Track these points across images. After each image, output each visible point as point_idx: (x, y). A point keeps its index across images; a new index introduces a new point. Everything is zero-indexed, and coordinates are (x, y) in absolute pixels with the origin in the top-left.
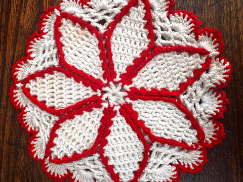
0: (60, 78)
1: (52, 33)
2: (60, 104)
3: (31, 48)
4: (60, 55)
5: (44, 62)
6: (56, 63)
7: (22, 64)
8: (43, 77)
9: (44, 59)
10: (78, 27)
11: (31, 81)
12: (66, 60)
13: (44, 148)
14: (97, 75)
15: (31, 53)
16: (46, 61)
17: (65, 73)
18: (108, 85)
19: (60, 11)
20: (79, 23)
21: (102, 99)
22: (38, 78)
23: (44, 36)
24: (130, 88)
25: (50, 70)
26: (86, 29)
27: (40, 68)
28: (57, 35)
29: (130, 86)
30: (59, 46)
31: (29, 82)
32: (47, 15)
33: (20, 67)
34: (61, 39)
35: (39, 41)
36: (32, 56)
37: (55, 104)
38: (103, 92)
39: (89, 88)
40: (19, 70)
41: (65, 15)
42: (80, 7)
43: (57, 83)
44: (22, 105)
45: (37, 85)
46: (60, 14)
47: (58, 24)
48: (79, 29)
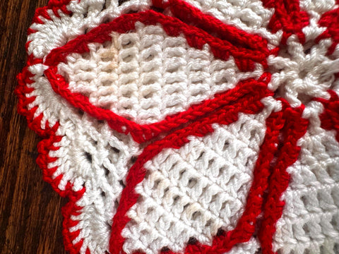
0: (169, 164)
1: (66, 112)
2: (228, 213)
3: (61, 176)
4: (121, 126)
5: (107, 172)
6: (131, 150)
7: (77, 223)
8: (138, 199)
9: (103, 166)
10: (98, 48)
11: (125, 233)
12: (142, 122)
14: (225, 80)
15: (69, 185)
16: (111, 167)
17: (168, 146)
18: (269, 70)
19: (39, 61)
20: (91, 41)
21: (294, 105)
22: (132, 213)
23: (59, 132)
24: (321, 24)
25: (137, 172)
26: (114, 34)
27: (115, 191)
28: (80, 104)
29: (313, 22)
30: (102, 116)
31: (124, 240)
32: (28, 96)
33: (79, 231)
34: (93, 100)
35: (61, 149)
36: (77, 187)
37: (219, 223)
38: (279, 93)
39: (243, 117)
40: (83, 239)
41: (56, 57)
42: (66, 18)
43: (175, 182)
45: (143, 226)
46: (46, 64)
47: (60, 85)
48: (102, 50)
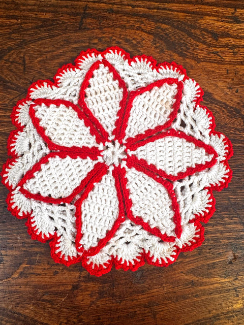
0: (117, 96)
1: (160, 77)
2: (90, 102)
3: (140, 60)
4: (141, 91)
5: (130, 76)
6: (131, 88)
7: (122, 55)
8: (114, 79)
9: (133, 76)
10: (173, 102)
11: (107, 68)
12: (136, 98)
13: (43, 97)
14: (129, 132)
15: (135, 61)
16: (130, 78)
17: (123, 99)
18: (122, 144)
19: (184, 80)
20: (176, 101)
21: (107, 142)
22: (111, 74)
23: (155, 70)
24: (124, 168)
25: (122, 84)
26: (172, 110)
27: (122, 74)
28: (159, 83)
29: (126, 167)
30: (149, 87)
31: (105, 66)
32: (176, 68)
33: (118, 54)
34: (156, 88)
35: (149, 67)
36: (132, 63)
37: (89, 97)
38: (113, 142)
39: (114, 127)
40: (115, 54)
41: (180, 86)
42: (192, 99)
43: (111, 94)
44: (80, 65)
45: (105, 75)
46: (180, 81)
47: (170, 81)
48: (171, 103)
